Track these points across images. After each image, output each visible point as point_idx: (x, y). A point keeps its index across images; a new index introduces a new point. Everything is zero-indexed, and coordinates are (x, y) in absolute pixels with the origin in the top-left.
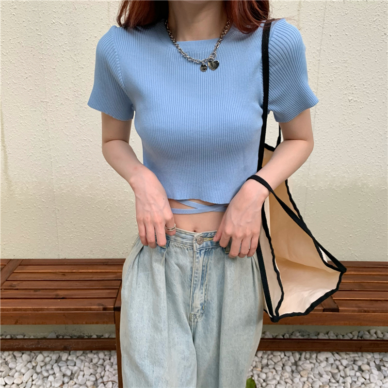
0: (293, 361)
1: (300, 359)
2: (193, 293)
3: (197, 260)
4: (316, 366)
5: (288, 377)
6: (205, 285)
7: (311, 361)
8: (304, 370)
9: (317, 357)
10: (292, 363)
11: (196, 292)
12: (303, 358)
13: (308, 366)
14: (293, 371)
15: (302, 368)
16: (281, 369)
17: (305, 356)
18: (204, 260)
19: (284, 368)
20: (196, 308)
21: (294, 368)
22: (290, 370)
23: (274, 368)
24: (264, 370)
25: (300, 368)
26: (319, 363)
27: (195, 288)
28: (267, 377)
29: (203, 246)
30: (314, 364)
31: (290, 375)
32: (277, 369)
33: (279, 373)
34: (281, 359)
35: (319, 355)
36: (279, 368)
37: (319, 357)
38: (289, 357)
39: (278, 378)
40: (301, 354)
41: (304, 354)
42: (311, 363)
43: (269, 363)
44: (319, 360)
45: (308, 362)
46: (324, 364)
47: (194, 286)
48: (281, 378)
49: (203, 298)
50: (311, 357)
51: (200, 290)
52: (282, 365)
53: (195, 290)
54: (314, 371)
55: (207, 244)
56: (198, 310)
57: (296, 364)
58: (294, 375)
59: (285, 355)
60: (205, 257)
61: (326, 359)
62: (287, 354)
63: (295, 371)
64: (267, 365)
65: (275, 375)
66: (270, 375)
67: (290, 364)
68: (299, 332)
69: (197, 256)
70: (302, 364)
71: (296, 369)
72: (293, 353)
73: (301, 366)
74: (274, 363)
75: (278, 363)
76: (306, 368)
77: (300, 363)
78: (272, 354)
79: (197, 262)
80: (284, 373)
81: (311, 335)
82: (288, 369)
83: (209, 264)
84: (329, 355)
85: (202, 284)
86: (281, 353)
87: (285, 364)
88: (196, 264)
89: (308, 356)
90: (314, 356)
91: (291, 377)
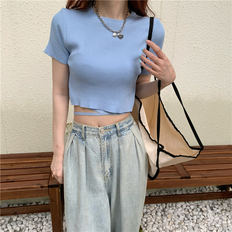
0: (162, 209)
1: (166, 207)
2: (104, 164)
3: (103, 143)
4: (176, 211)
5: (159, 219)
6: (110, 157)
7: (173, 208)
8: (169, 214)
9: (176, 205)
10: (161, 210)
11: (105, 162)
12: (168, 207)
13: (171, 211)
14: (162, 215)
15: (168, 213)
16: (155, 214)
17: (169, 205)
18: (107, 142)
19: (157, 214)
20: (107, 172)
21: (163, 213)
22: (161, 215)
23: (151, 214)
24: (145, 216)
25: (167, 213)
26: (177, 209)
27: (104, 160)
28: (147, 221)
29: (105, 134)
30: (175, 210)
31: (161, 218)
32: (153, 215)
33: (154, 217)
34: (155, 208)
35: (177, 204)
36: (154, 214)
37: (177, 205)
38: (159, 207)
39: (154, 220)
40: (166, 204)
41: (168, 204)
42: (173, 209)
43: (148, 212)
44: (178, 207)
45: (171, 208)
46: (180, 209)
47: (104, 159)
48: (155, 220)
49: (110, 165)
50: (172, 205)
51: (107, 161)
52: (155, 212)
53: (104, 161)
54: (175, 214)
55: (107, 133)
56: (108, 173)
57: (163, 210)
58: (163, 217)
59: (157, 206)
60: (108, 141)
61: (181, 206)
62: (158, 205)
63: (164, 215)
64: (147, 213)
65: (152, 218)
66: (149, 219)
67: (161, 211)
68: (165, 191)
69: (103, 141)
70: (168, 210)
71: (164, 214)
72: (161, 204)
73: (167, 212)
74: (150, 211)
75: (153, 211)
76: (170, 212)
77: (166, 210)
78: (149, 205)
79: (103, 144)
80: (157, 217)
81: (171, 192)
82: (159, 214)
83: (110, 145)
84: (183, 203)
85: (108, 157)
86: (155, 205)
87: (157, 211)
88: (103, 146)
89: (171, 205)
90: (174, 205)
91: (162, 219)
